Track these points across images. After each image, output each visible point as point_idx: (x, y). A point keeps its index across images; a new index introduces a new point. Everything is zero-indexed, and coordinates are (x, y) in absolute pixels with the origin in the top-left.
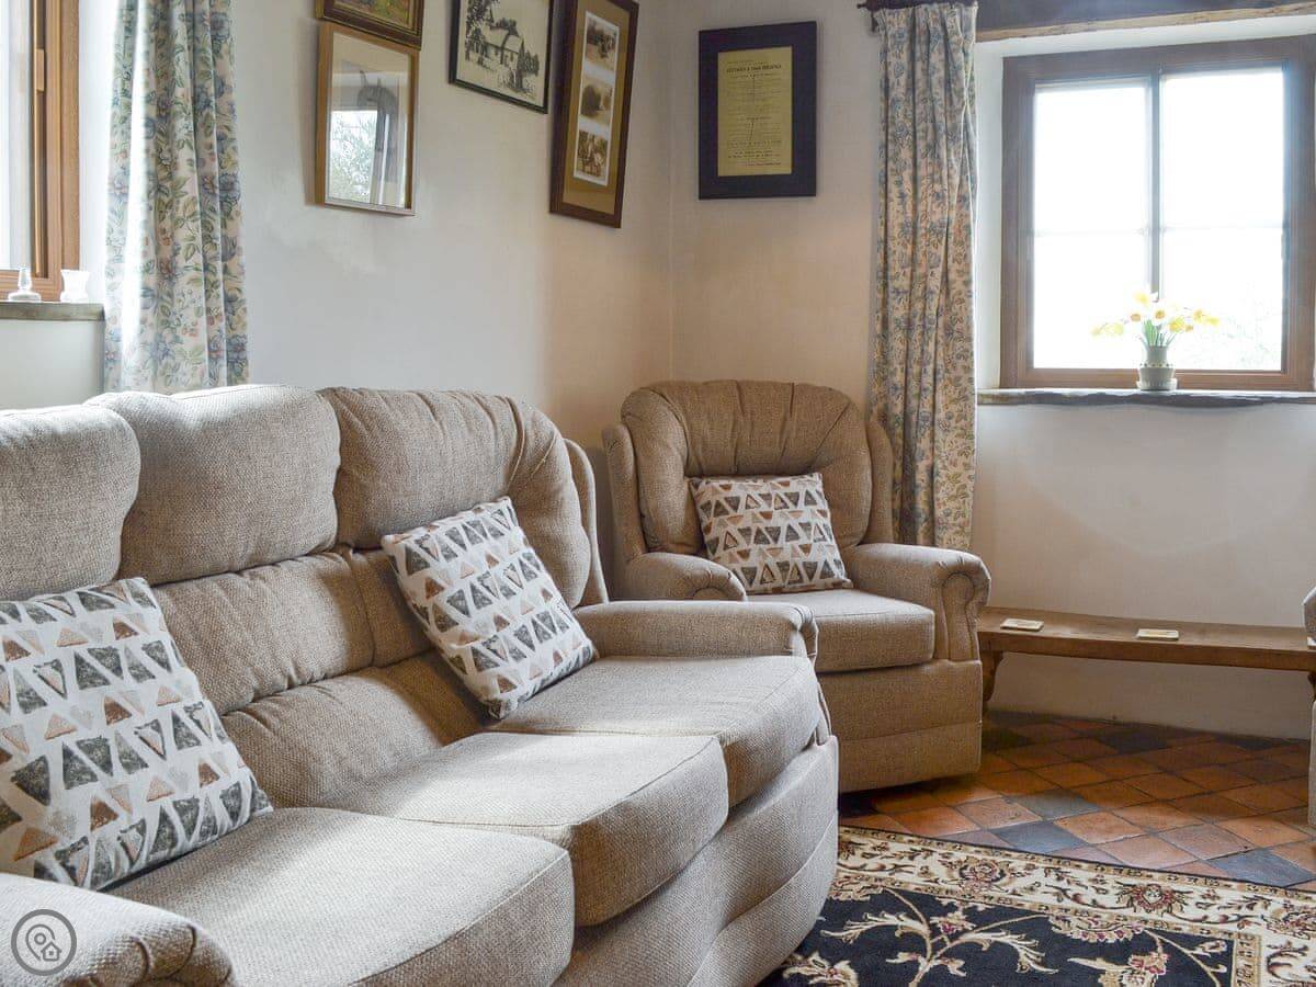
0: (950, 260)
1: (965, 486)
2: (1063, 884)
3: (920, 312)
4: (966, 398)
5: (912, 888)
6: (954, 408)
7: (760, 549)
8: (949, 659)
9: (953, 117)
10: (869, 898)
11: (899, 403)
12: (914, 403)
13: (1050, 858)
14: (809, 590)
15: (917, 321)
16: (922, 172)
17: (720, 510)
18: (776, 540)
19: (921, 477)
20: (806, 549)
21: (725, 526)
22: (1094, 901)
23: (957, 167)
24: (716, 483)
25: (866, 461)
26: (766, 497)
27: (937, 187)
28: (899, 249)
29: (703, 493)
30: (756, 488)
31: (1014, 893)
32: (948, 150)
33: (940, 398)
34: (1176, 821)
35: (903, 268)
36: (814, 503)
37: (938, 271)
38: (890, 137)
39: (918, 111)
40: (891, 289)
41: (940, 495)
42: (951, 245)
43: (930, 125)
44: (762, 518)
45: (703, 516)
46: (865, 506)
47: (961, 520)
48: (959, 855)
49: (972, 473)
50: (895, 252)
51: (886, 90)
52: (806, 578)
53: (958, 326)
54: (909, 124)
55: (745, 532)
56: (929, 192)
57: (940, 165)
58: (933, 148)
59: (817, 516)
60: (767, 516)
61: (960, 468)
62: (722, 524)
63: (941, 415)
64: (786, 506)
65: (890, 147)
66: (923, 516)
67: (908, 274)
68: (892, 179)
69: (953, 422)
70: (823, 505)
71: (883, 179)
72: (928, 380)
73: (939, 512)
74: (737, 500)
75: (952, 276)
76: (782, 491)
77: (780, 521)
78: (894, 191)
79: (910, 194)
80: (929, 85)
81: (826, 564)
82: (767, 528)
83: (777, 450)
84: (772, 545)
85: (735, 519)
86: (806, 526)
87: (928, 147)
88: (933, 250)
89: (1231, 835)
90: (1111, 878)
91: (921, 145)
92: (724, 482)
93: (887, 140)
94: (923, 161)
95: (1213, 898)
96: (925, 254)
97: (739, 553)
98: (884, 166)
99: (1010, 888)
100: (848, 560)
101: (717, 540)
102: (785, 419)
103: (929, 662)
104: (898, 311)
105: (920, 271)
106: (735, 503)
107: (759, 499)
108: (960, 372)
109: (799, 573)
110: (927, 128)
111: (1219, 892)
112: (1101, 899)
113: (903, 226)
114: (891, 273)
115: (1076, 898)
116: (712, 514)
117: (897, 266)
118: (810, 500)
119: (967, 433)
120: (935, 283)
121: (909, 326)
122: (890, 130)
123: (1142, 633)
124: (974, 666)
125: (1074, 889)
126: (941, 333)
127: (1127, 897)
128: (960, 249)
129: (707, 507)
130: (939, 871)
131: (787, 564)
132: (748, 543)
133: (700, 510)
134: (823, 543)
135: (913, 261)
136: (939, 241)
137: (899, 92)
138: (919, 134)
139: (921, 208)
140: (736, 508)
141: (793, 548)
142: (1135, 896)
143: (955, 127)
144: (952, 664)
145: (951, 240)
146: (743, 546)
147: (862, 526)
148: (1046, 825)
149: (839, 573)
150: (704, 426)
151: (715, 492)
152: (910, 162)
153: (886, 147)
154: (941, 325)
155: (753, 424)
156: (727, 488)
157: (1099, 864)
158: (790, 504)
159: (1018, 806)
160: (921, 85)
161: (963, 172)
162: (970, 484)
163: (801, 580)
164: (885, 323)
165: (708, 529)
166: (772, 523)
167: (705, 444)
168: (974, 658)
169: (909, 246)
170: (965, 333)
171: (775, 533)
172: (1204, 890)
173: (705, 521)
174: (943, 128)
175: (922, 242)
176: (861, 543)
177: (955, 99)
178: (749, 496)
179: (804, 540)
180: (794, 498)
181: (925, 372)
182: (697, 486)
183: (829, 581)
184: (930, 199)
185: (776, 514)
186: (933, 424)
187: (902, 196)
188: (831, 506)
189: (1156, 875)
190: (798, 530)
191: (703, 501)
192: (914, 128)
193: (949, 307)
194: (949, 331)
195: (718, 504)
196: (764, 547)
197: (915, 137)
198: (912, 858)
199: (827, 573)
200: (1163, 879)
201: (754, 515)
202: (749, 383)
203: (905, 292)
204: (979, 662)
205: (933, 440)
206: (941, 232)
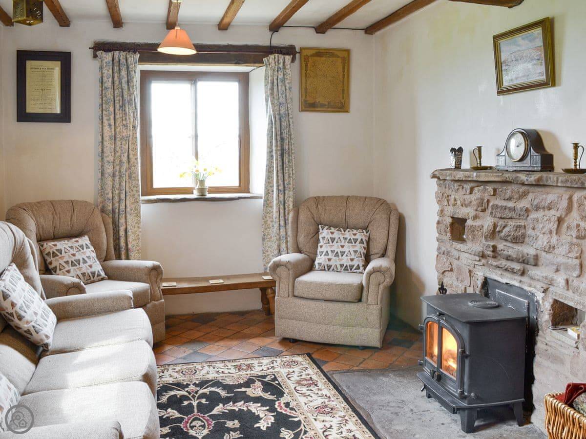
0: (130, 150)
1: (138, 235)
2: (216, 369)
3: (118, 170)
4: (137, 202)
5: (171, 382)
6: (133, 206)
7: (74, 269)
8: (154, 301)
9: (130, 96)
10: (160, 388)
11: (111, 205)
12: (117, 205)
13: (207, 362)
14: (93, 282)
15: (117, 173)
16: (118, 117)
17: (55, 255)
18: (79, 264)
19: (122, 233)
20: (91, 266)
21: (59, 261)
22: (229, 372)
23: (132, 115)
24: (51, 244)
25: (104, 230)
26: (71, 247)
27: (124, 122)
28: (109, 145)
29: (45, 248)
30: (67, 244)
31: (203, 376)
32: (129, 108)
33: (128, 202)
34: (235, 343)
35: (111, 153)
36: (89, 248)
37: (126, 155)
38: (104, 101)
39: (116, 93)
40: (105, 161)
41: (130, 240)
42: (130, 145)
43: (121, 98)
44: (72, 256)
45: (47, 257)
46: (105, 247)
47: (138, 248)
48: (178, 368)
49: (141, 230)
50: (107, 147)
51: (102, 83)
52: (92, 278)
53: (133, 175)
54: (112, 97)
55: (67, 262)
56: (121, 124)
57: (125, 114)
58: (122, 107)
59: (90, 252)
60: (74, 255)
61: (136, 229)
62: (56, 260)
63: (128, 209)
64: (80, 251)
65: (104, 105)
66: (124, 248)
67: (113, 155)
68: (105, 118)
69: (132, 211)
70: (92, 248)
71: (101, 118)
72: (123, 196)
73: (130, 246)
74: (61, 250)
75: (131, 156)
76: (77, 244)
77: (79, 256)
78: (106, 122)
79: (113, 124)
80: (121, 83)
81: (98, 271)
82: (75, 260)
83: (69, 228)
84: (78, 266)
85: (62, 258)
86: (89, 257)
87: (120, 107)
88: (124, 147)
89: (253, 344)
90: (229, 365)
91: (117, 106)
92: (53, 243)
93: (102, 102)
94: (118, 112)
95: (261, 363)
96: (120, 148)
97: (66, 271)
98: (101, 113)
99: (201, 374)
100: (104, 269)
101: (56, 267)
102: (72, 215)
103: (149, 303)
104: (109, 169)
105: (118, 154)
106: (60, 251)
107: (69, 249)
108: (135, 192)
109: (90, 276)
110: (120, 99)
111: (262, 361)
112: (230, 371)
113: (110, 137)
114: (105, 155)
115: (223, 372)
116: (52, 257)
117: (108, 152)
118: (88, 247)
119: (138, 215)
120: (125, 159)
121: (114, 175)
122: (104, 99)
123: (211, 282)
124: (162, 302)
125: (221, 371)
126: (127, 178)
127: (237, 369)
128: (133, 146)
129: (48, 254)
130: (175, 375)
131: (85, 273)
132: (69, 267)
133: (45, 256)
134: (96, 263)
135: (115, 151)
136: (126, 143)
137: (109, 84)
138: (116, 102)
139: (118, 130)
140: (61, 253)
141: (86, 267)
142: (239, 368)
143: (131, 100)
144: (156, 302)
145: (130, 143)
146: (67, 268)
147: (104, 255)
148: (195, 353)
149: (103, 274)
150: (42, 220)
151: (51, 248)
152: (113, 112)
153: (102, 105)
154: (127, 175)
155: (60, 218)
156: (55, 245)
157: (222, 361)
158: (81, 249)
159: (183, 349)
160: (117, 83)
161: (134, 117)
162: (140, 234)
163: (90, 279)
164: (102, 174)
165: (51, 263)
166: (77, 258)
167: (43, 228)
168: (161, 299)
169: (113, 145)
170: (136, 178)
171: (78, 261)
172: (257, 361)
173: (49, 260)
174: (127, 100)
175: (118, 143)
176: (104, 261)
177: (131, 89)
178: (65, 248)
179: (89, 263)
180: (82, 246)
181: (122, 193)
182: (42, 246)
183: (100, 277)
184: (121, 127)
185: (77, 254)
186: (126, 212)
187: (110, 125)
188: (95, 248)
189: (241, 360)
190: (86, 259)
191: (47, 252)
192: (114, 98)
193: (130, 169)
194: (130, 177)
195: (53, 253)
196: (75, 267)
197: (114, 102)
198: (163, 373)
199: (99, 275)
200: (243, 361)
201: (69, 255)
202: (56, 201)
203: (112, 162)
204: (163, 300)
205: (126, 219)
206: (126, 140)
